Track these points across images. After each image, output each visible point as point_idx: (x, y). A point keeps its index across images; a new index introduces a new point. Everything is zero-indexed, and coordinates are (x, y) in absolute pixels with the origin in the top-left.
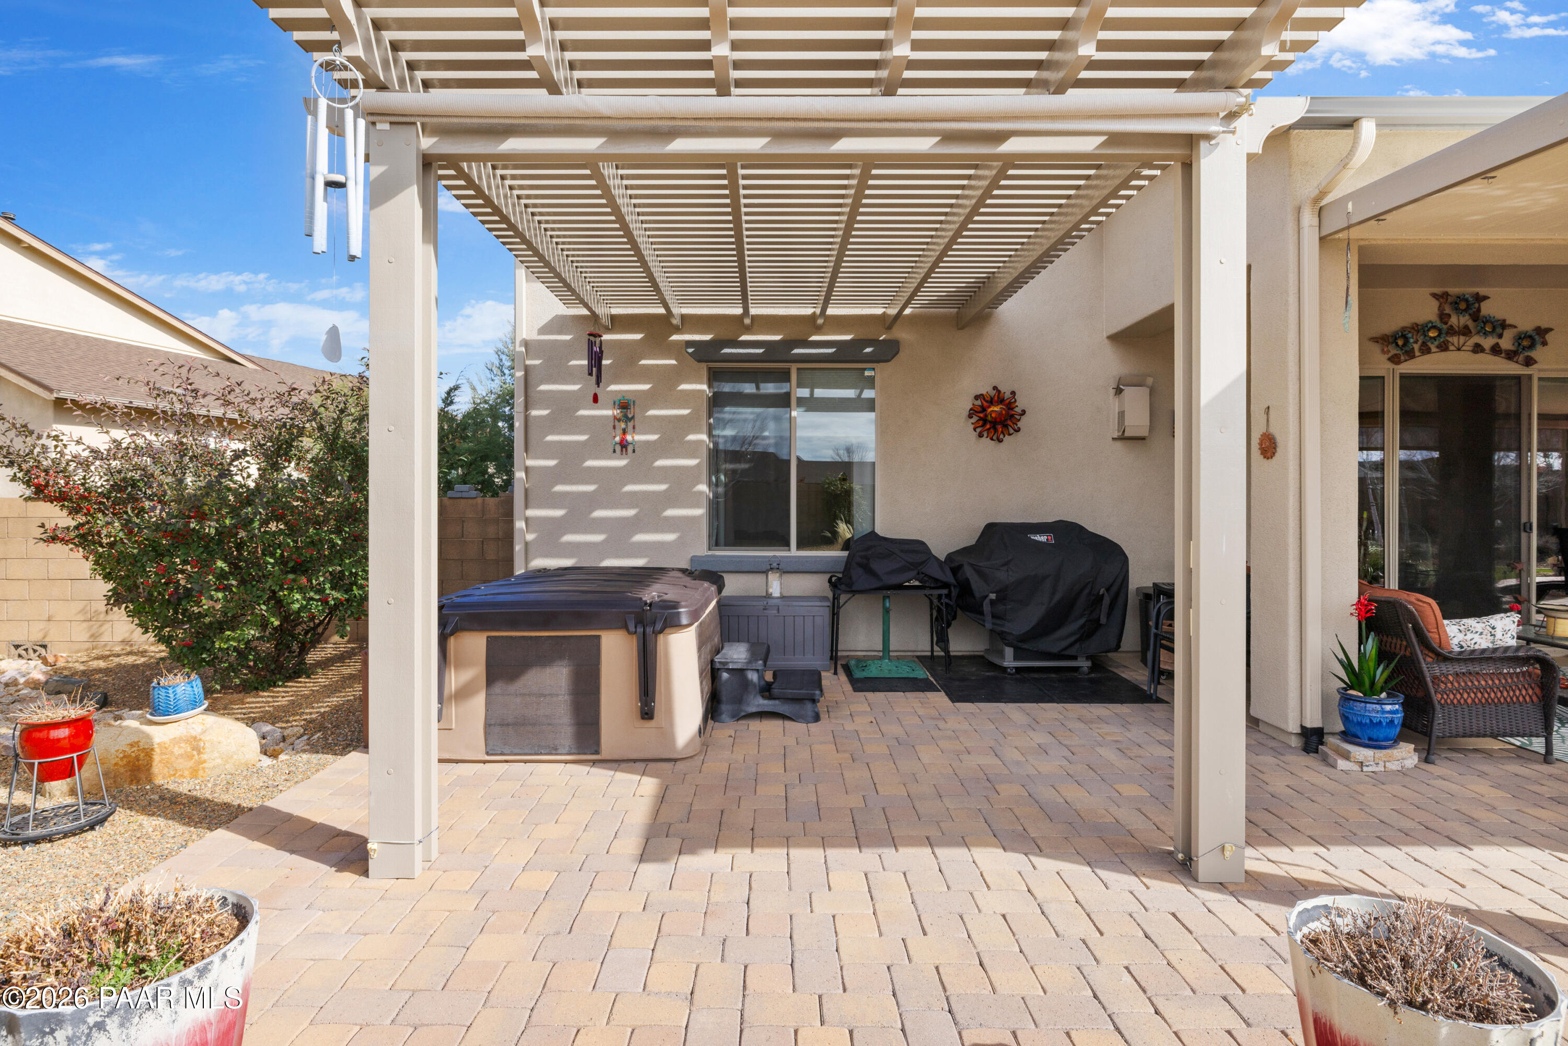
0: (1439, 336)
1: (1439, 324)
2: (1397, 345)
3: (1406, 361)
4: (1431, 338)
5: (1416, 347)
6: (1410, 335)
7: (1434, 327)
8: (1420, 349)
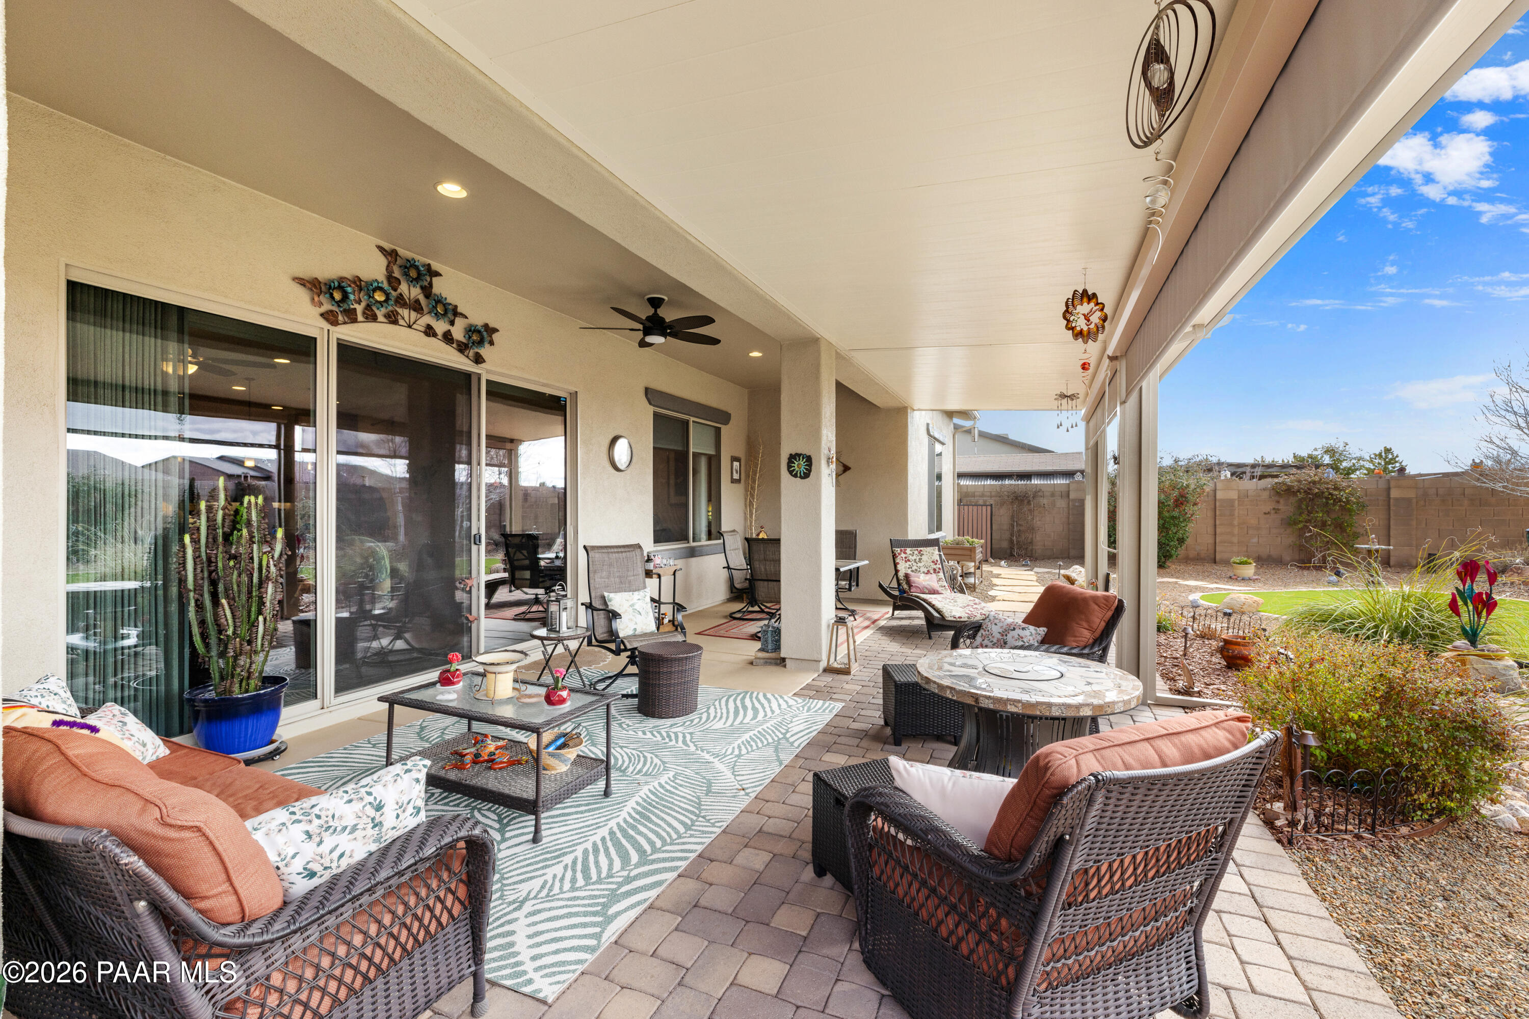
0: (387, 301)
1: (385, 286)
2: (332, 297)
3: (345, 323)
4: (377, 301)
5: (359, 308)
6: (349, 290)
7: (381, 289)
8: (364, 313)
